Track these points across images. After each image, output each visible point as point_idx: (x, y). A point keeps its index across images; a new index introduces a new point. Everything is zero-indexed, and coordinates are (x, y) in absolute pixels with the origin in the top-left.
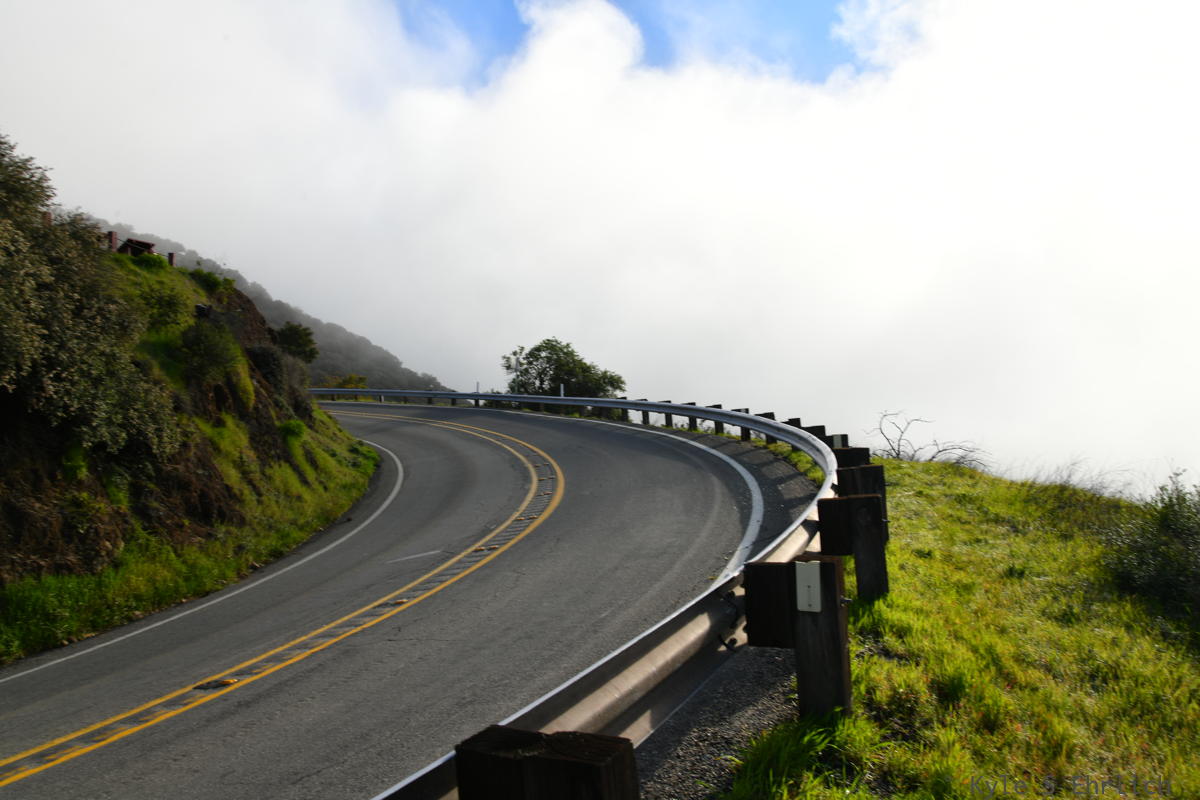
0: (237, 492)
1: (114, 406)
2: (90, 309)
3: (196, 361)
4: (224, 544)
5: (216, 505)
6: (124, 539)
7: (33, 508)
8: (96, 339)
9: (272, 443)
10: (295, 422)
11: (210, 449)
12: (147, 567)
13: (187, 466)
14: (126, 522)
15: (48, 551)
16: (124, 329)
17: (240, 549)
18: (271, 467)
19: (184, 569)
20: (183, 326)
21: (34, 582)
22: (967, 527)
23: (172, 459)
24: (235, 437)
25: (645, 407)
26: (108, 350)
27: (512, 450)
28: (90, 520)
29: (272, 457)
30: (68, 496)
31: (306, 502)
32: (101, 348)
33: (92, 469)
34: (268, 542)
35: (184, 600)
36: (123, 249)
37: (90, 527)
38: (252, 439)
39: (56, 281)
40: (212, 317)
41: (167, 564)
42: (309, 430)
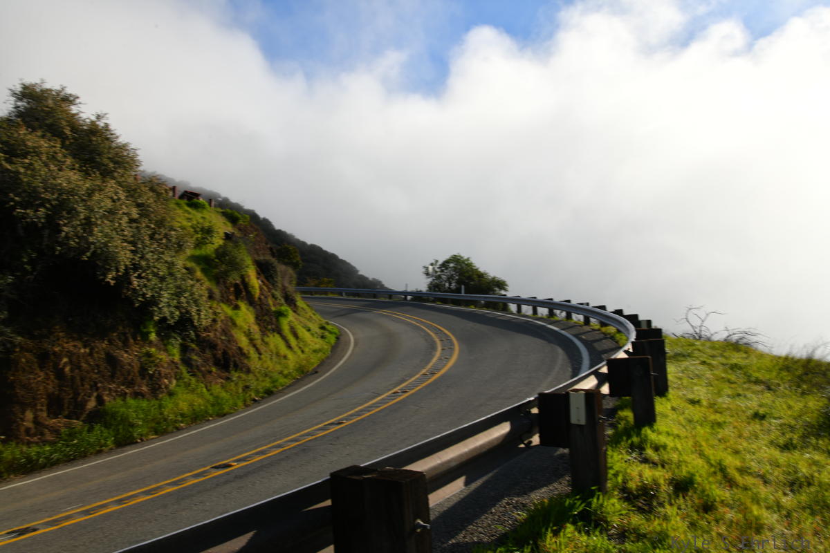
0: (246, 352)
1: (172, 294)
2: (159, 234)
3: (223, 267)
4: (236, 384)
5: (233, 359)
6: (176, 379)
7: (122, 357)
8: (163, 253)
9: (269, 321)
10: (285, 308)
11: (230, 324)
12: (189, 397)
13: (215, 334)
14: (177, 368)
15: (130, 384)
16: (180, 247)
17: (246, 388)
18: (268, 337)
19: (211, 398)
20: (216, 246)
21: (122, 402)
22: (733, 386)
23: (206, 329)
24: (245, 316)
25: (519, 301)
26: (169, 259)
27: (426, 329)
28: (156, 366)
29: (269, 330)
30: (144, 350)
31: (289, 360)
32: (166, 259)
33: (158, 334)
34: (264, 384)
35: (211, 419)
36: (182, 197)
37: (156, 370)
38: (257, 318)
39: (140, 217)
40: (234, 239)
41: (201, 396)
42: (294, 314)
